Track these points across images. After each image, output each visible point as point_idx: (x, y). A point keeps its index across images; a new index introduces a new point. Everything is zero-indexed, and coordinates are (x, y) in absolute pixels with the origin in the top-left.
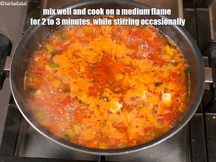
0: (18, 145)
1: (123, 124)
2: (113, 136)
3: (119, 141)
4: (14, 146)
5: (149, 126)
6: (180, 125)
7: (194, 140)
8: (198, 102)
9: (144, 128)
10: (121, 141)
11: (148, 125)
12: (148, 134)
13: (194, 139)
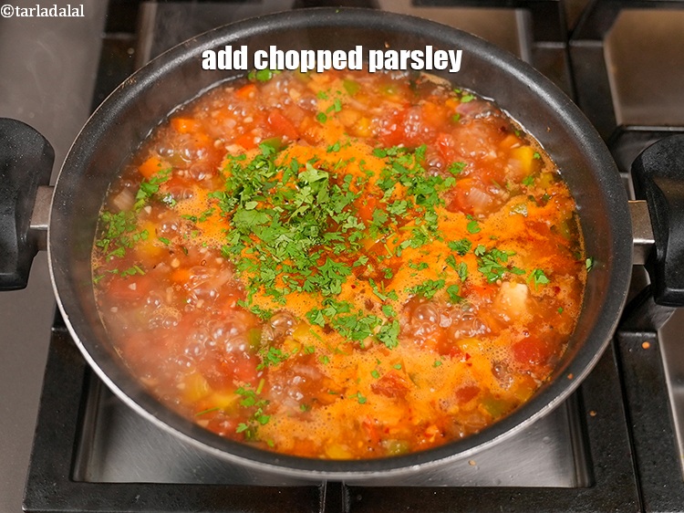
0: (81, 448)
1: (397, 380)
2: (368, 417)
3: (387, 431)
4: (71, 451)
5: (473, 383)
6: (570, 376)
7: (593, 414)
8: (619, 304)
9: (456, 389)
10: (392, 432)
11: (469, 379)
12: (470, 406)
13: (595, 411)
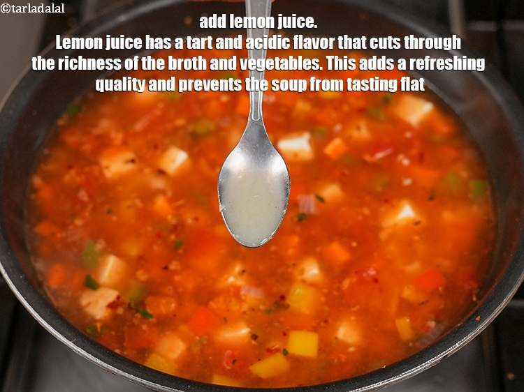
6: (478, 319)
